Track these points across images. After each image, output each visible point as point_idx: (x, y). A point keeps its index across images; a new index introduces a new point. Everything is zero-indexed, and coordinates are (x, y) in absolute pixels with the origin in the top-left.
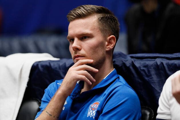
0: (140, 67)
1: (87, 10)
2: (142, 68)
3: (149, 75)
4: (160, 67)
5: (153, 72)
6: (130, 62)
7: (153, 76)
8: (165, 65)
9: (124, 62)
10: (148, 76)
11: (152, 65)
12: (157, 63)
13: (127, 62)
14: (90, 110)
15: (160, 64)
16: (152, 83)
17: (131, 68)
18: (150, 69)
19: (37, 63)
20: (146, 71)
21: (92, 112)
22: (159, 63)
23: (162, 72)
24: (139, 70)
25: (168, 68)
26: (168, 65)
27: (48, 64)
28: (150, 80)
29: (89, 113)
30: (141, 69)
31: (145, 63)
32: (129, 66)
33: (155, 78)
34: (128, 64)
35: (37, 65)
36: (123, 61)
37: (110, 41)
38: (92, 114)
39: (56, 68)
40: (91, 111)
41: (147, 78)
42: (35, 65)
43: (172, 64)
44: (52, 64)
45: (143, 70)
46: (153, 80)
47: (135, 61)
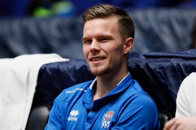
0: (155, 69)
1: (107, 10)
2: (158, 70)
3: (166, 78)
4: (176, 69)
5: (169, 74)
6: (145, 64)
7: (169, 79)
8: (182, 67)
9: (138, 63)
10: (164, 79)
11: (168, 67)
12: (173, 64)
13: (141, 63)
14: (104, 120)
15: (177, 66)
16: (169, 85)
17: (146, 70)
18: (166, 71)
19: (45, 66)
20: (162, 73)
21: (107, 123)
22: (175, 65)
23: (179, 73)
24: (155, 72)
25: (185, 69)
26: (185, 66)
27: (56, 67)
28: (167, 82)
29: (103, 124)
30: (156, 71)
31: (160, 65)
32: (144, 68)
33: (172, 80)
34: (142, 66)
35: (45, 68)
36: (136, 63)
37: (128, 43)
38: (106, 125)
39: (65, 71)
40: (105, 122)
41: (163, 81)
42: (43, 68)
43: (189, 65)
44: (61, 67)
45: (159, 72)
46: (170, 83)
47: (149, 62)
